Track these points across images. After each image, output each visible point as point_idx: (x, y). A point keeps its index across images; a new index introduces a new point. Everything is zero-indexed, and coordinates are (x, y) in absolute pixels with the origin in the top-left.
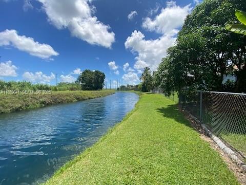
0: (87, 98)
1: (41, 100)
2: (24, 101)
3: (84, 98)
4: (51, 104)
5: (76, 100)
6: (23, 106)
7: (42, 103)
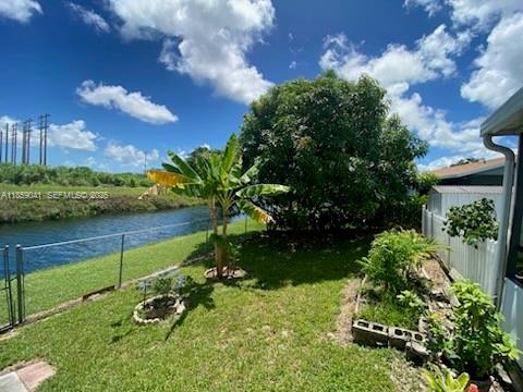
0: (176, 204)
1: (92, 204)
2: (65, 205)
3: (171, 204)
4: (109, 211)
5: (154, 208)
6: (61, 211)
7: (95, 209)
